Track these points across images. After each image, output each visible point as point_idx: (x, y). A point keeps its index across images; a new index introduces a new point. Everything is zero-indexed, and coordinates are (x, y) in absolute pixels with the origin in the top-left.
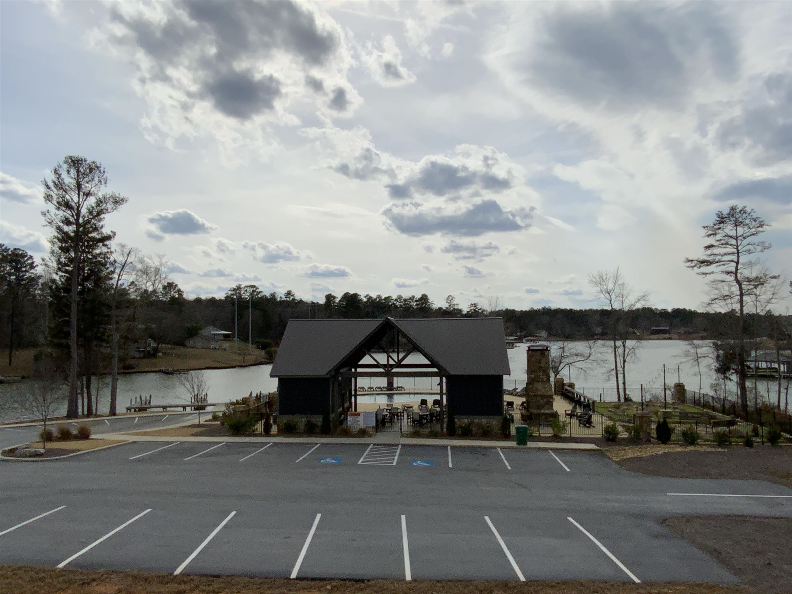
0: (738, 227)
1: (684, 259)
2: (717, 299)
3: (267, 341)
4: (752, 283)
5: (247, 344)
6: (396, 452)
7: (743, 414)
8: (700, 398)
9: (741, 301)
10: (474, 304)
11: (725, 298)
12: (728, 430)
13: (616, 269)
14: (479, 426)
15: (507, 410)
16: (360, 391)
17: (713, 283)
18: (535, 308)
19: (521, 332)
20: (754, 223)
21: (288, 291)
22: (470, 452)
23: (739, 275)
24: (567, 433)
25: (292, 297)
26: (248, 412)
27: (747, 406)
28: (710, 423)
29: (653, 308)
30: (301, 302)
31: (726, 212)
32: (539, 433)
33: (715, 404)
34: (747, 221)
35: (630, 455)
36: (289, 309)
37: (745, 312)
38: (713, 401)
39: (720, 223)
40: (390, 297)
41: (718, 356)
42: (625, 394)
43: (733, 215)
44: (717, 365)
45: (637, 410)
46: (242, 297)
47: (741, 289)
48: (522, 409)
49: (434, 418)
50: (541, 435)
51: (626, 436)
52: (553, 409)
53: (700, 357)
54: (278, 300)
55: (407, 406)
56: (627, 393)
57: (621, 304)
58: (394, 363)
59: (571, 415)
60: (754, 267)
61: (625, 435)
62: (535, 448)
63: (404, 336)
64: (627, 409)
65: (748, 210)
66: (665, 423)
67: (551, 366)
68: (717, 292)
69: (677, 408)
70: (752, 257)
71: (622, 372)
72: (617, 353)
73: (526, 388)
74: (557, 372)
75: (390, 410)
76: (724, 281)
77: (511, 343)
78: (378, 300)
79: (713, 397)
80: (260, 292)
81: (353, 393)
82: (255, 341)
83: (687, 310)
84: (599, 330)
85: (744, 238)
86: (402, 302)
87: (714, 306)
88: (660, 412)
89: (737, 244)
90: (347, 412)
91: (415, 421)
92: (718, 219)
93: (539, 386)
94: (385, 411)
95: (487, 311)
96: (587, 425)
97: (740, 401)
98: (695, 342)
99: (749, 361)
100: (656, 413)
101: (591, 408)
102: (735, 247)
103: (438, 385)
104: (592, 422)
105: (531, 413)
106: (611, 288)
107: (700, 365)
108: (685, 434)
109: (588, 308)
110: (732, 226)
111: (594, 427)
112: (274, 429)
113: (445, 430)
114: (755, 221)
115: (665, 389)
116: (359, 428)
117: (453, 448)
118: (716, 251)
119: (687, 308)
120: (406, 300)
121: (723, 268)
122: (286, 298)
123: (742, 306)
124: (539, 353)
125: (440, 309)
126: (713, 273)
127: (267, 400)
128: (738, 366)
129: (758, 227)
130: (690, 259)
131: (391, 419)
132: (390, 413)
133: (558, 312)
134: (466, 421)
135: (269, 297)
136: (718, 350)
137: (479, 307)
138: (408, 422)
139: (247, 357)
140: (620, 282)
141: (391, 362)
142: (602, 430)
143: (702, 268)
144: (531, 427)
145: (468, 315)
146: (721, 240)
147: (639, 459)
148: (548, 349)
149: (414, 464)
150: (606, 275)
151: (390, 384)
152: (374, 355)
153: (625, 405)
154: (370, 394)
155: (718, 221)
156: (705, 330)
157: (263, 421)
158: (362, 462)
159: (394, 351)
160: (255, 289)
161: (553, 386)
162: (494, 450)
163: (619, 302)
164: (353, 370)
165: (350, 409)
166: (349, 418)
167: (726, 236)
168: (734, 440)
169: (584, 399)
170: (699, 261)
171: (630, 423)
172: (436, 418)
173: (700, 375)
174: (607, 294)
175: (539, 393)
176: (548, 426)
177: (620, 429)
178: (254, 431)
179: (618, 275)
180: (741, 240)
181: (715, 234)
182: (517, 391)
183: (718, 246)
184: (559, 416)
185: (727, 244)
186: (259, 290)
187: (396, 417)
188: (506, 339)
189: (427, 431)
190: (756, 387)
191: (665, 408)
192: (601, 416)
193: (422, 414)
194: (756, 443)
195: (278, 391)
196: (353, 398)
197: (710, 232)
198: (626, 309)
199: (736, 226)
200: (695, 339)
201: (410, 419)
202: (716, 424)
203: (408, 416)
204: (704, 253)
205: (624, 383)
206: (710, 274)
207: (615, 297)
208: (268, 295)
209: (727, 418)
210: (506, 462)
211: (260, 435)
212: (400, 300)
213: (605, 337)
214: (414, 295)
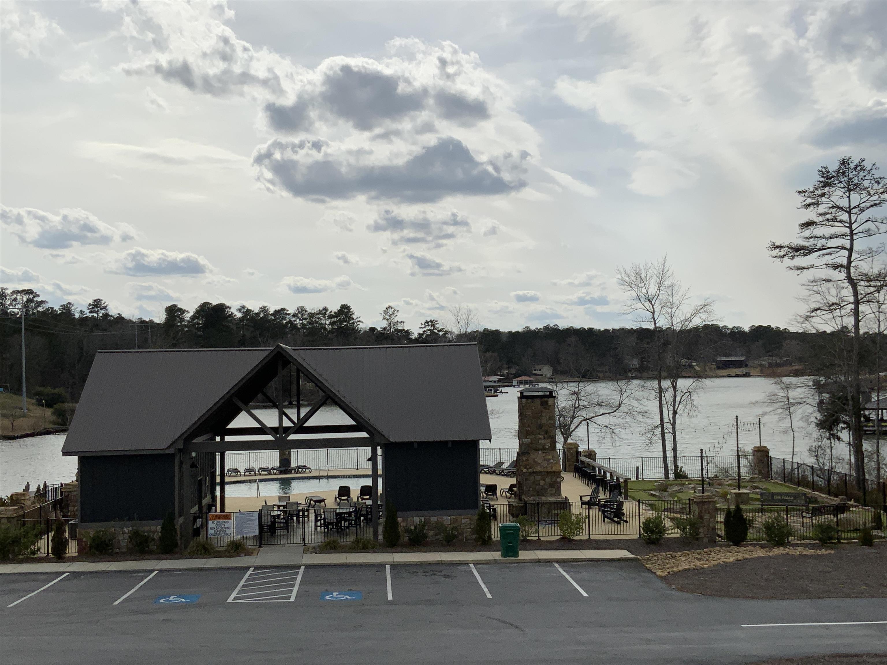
0: (852, 192)
1: (768, 244)
2: (818, 309)
3: (57, 391)
4: (872, 283)
5: (19, 398)
6: (295, 579)
7: (860, 494)
8: (792, 470)
9: (856, 313)
10: (431, 321)
11: (832, 308)
12: (835, 519)
13: (661, 260)
14: (440, 527)
15: (486, 500)
16: (230, 476)
17: (812, 284)
18: (533, 328)
19: (508, 368)
20: (876, 186)
21: (95, 301)
22: (425, 572)
23: (852, 270)
24: (584, 533)
25: (103, 311)
26: (21, 520)
27: (864, 480)
28: (807, 511)
29: (721, 324)
30: (120, 319)
31: (833, 167)
32: (539, 536)
33: (816, 478)
34: (866, 183)
35: (684, 566)
36: (97, 333)
37: (861, 332)
38: (813, 475)
39: (824, 187)
40: (283, 310)
41: (821, 403)
42: (676, 466)
43: (844, 173)
44: (819, 416)
45: (695, 492)
46: (9, 311)
47: (856, 294)
48: (510, 498)
49: (362, 518)
50: (542, 539)
51: (678, 535)
52: (560, 494)
53: (793, 404)
54: (77, 316)
55: (315, 499)
56: (679, 464)
57: (669, 318)
58: (292, 425)
59: (590, 504)
60: (876, 258)
61: (676, 533)
62: (532, 561)
63: (310, 378)
64: (679, 491)
65: (867, 165)
66: (738, 510)
67: (557, 423)
68: (818, 297)
69: (757, 488)
70: (873, 242)
71: (671, 431)
72: (663, 399)
73: (516, 461)
74: (567, 434)
75: (284, 506)
76: (830, 281)
77: (492, 387)
78: (262, 315)
79: (812, 467)
80: (42, 302)
81: (218, 480)
82: (33, 392)
83: (772, 329)
84: (635, 363)
85: (862, 211)
86: (305, 319)
87: (813, 320)
88: (731, 494)
89: (850, 221)
90: (207, 514)
91: (330, 524)
92: (822, 179)
93: (538, 457)
94: (276, 509)
95: (451, 333)
96: (616, 519)
97: (854, 473)
98: (786, 380)
99: (869, 409)
100: (724, 496)
101: (623, 490)
102: (847, 225)
103: (369, 460)
104: (623, 514)
105: (526, 503)
106: (654, 294)
107: (793, 416)
108: (768, 528)
109: (617, 327)
110: (843, 190)
111: (627, 522)
112: (72, 549)
113: (380, 537)
114: (878, 183)
115: (738, 456)
116: (229, 539)
117: (394, 566)
118: (818, 231)
119: (773, 326)
120: (312, 315)
121: (828, 259)
122: (90, 312)
123: (857, 321)
124: (538, 401)
125: (373, 329)
126: (812, 266)
127: (58, 497)
128: (851, 417)
129: (882, 193)
130: (777, 244)
131: (287, 522)
132: (284, 512)
133: (570, 332)
134: (417, 520)
135: (59, 312)
136: (821, 393)
137: (439, 326)
138: (316, 526)
139: (19, 422)
140: (667, 283)
141: (287, 423)
142: (640, 527)
143: (796, 259)
144: (525, 526)
145: (420, 339)
146: (825, 214)
147: (698, 571)
148: (554, 395)
149: (327, 597)
150: (647, 271)
151: (285, 462)
152: (255, 412)
153: (677, 485)
154: (250, 481)
155: (821, 182)
156: (801, 360)
157: (50, 534)
158: (235, 599)
159: (290, 405)
160: (31, 296)
161: (561, 456)
162: (464, 568)
163: (666, 315)
164: (218, 439)
165: (214, 508)
166: (211, 524)
167: (833, 207)
168: (843, 535)
169: (611, 476)
170: (792, 248)
171: (683, 513)
172: (366, 519)
173: (793, 431)
174: (648, 302)
175: (538, 469)
176: (553, 522)
177: (668, 523)
178: (34, 553)
179: (665, 271)
180: (856, 214)
181: (816, 204)
182: (503, 467)
183: (821, 224)
184: (570, 506)
185: (835, 219)
186: (39, 299)
187: (295, 518)
188: (484, 381)
189: (350, 539)
190: (878, 451)
191: (739, 488)
192: (637, 503)
193: (341, 511)
194: (878, 538)
195: (77, 481)
196: (218, 488)
197: (809, 201)
198: (677, 327)
199: (849, 190)
200: (786, 376)
201: (320, 520)
202: (817, 512)
203: (316, 516)
204: (799, 235)
205: (675, 449)
206: (808, 268)
207: (660, 307)
208: (57, 308)
209: (836, 501)
210: (483, 586)
211: (46, 560)
212: (302, 316)
213: (645, 374)
214: (327, 306)
